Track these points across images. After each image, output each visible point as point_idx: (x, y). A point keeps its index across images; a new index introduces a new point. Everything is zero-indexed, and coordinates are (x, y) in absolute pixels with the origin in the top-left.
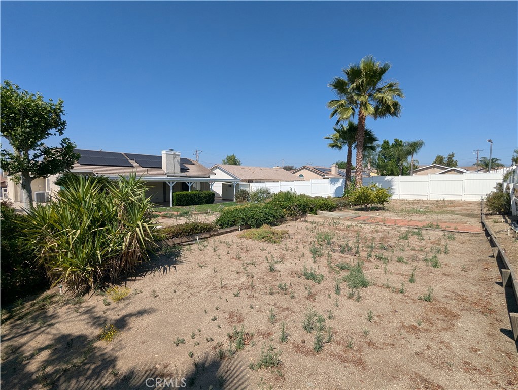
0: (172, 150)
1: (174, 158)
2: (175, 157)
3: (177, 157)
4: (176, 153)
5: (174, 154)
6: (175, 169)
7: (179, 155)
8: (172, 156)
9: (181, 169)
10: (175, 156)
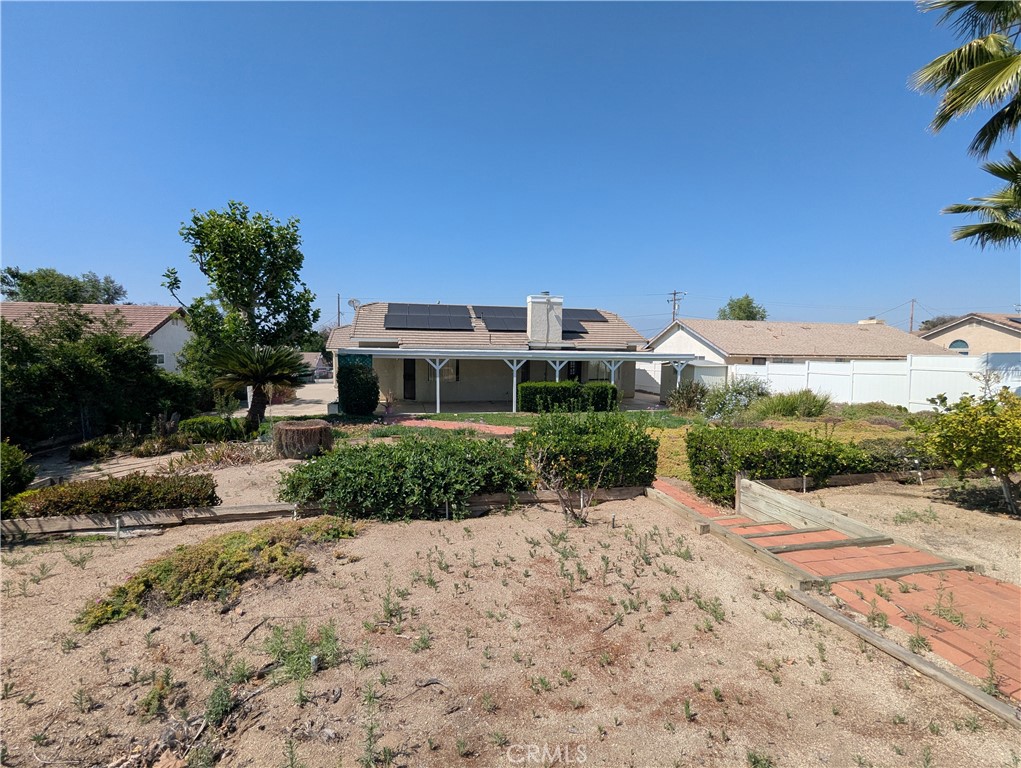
0: (547, 293)
1: (548, 311)
2: (551, 308)
3: (555, 307)
4: (552, 300)
5: (549, 301)
6: (551, 332)
7: (560, 304)
8: (545, 307)
9: (563, 332)
10: (551, 305)
